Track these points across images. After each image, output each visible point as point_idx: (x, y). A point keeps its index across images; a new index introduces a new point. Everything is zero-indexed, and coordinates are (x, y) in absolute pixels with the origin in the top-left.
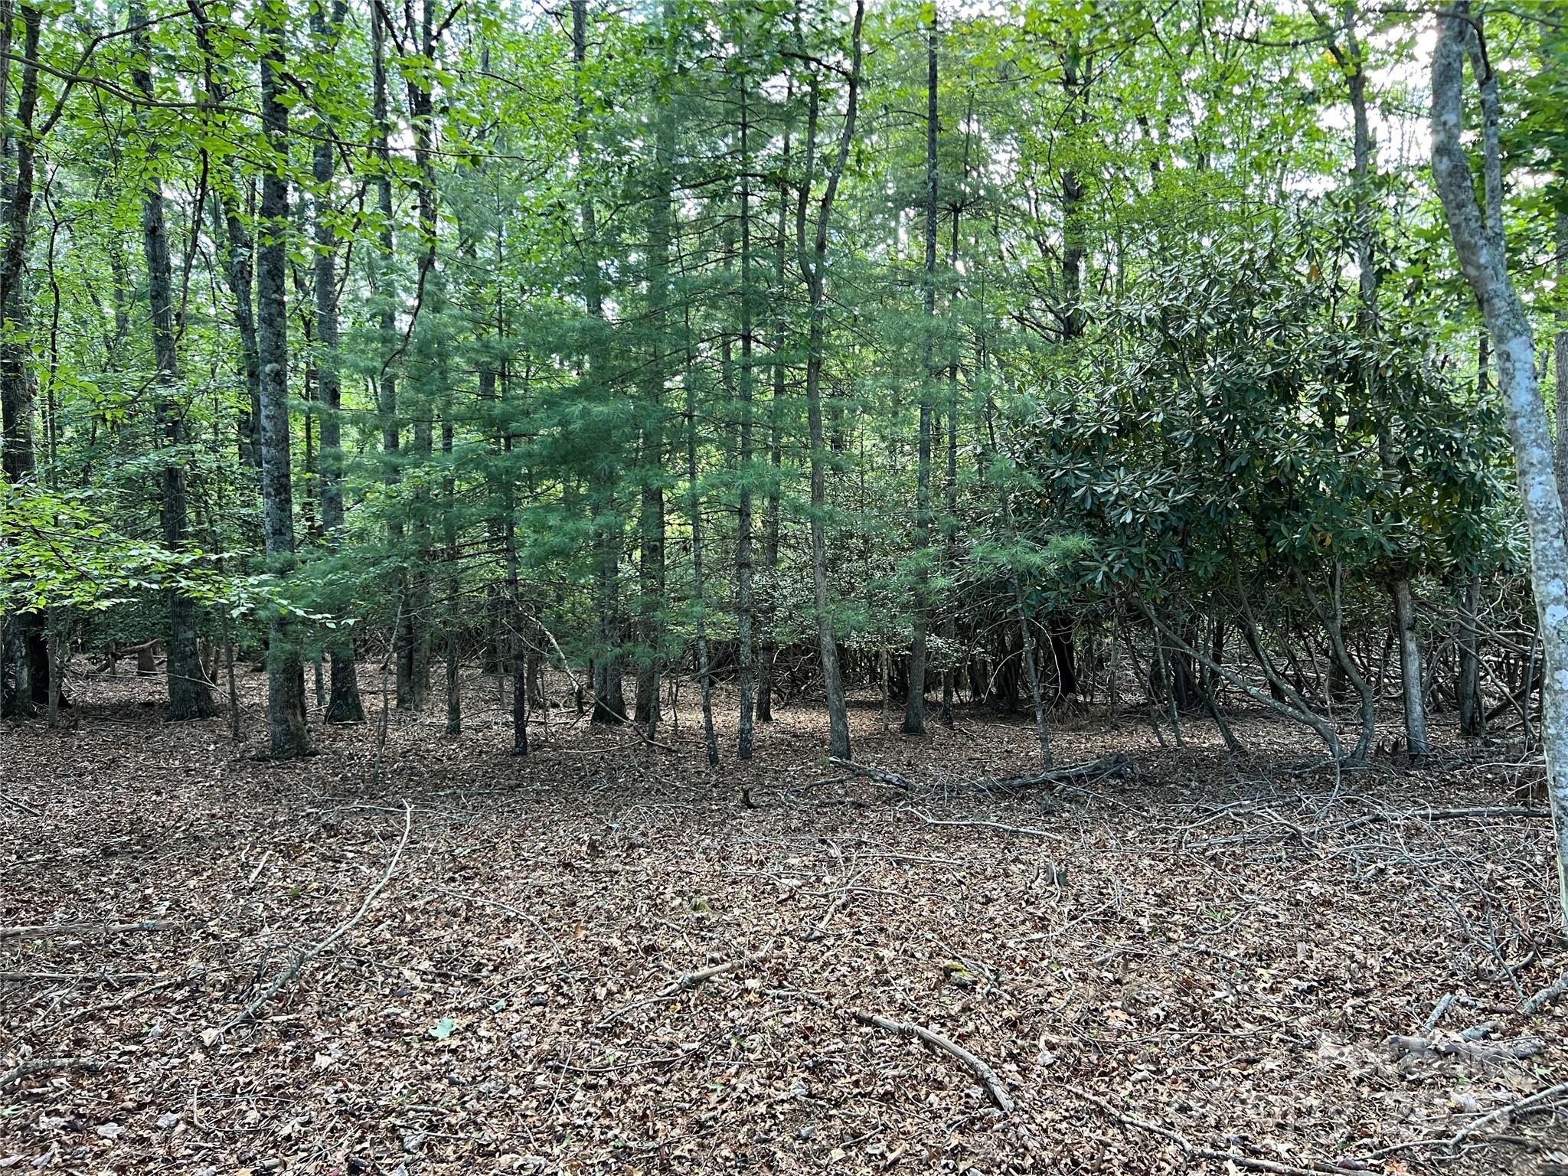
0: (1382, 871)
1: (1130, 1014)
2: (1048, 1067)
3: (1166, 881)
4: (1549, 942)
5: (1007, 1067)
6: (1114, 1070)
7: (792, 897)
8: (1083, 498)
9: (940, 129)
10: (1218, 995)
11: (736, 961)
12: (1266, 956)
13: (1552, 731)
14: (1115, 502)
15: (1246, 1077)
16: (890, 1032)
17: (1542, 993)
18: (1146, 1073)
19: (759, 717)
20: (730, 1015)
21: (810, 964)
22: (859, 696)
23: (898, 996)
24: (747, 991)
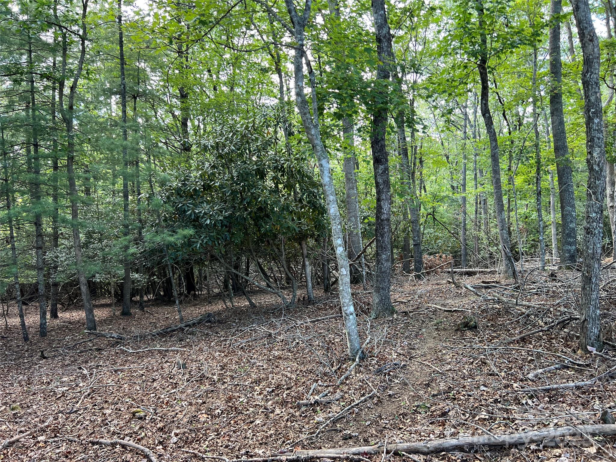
0: (298, 343)
1: (208, 415)
2: (175, 443)
3: (224, 360)
4: (345, 359)
5: (158, 448)
6: (201, 438)
7: (63, 396)
8: (191, 215)
9: (126, 64)
10: (241, 400)
11: (33, 430)
12: (258, 382)
13: (341, 288)
14: (203, 215)
15: (249, 429)
16: (106, 445)
17: (343, 377)
18: (213, 436)
19: (51, 317)
20: (29, 455)
21: (71, 424)
22: (103, 302)
23: (112, 429)
24: (39, 442)
